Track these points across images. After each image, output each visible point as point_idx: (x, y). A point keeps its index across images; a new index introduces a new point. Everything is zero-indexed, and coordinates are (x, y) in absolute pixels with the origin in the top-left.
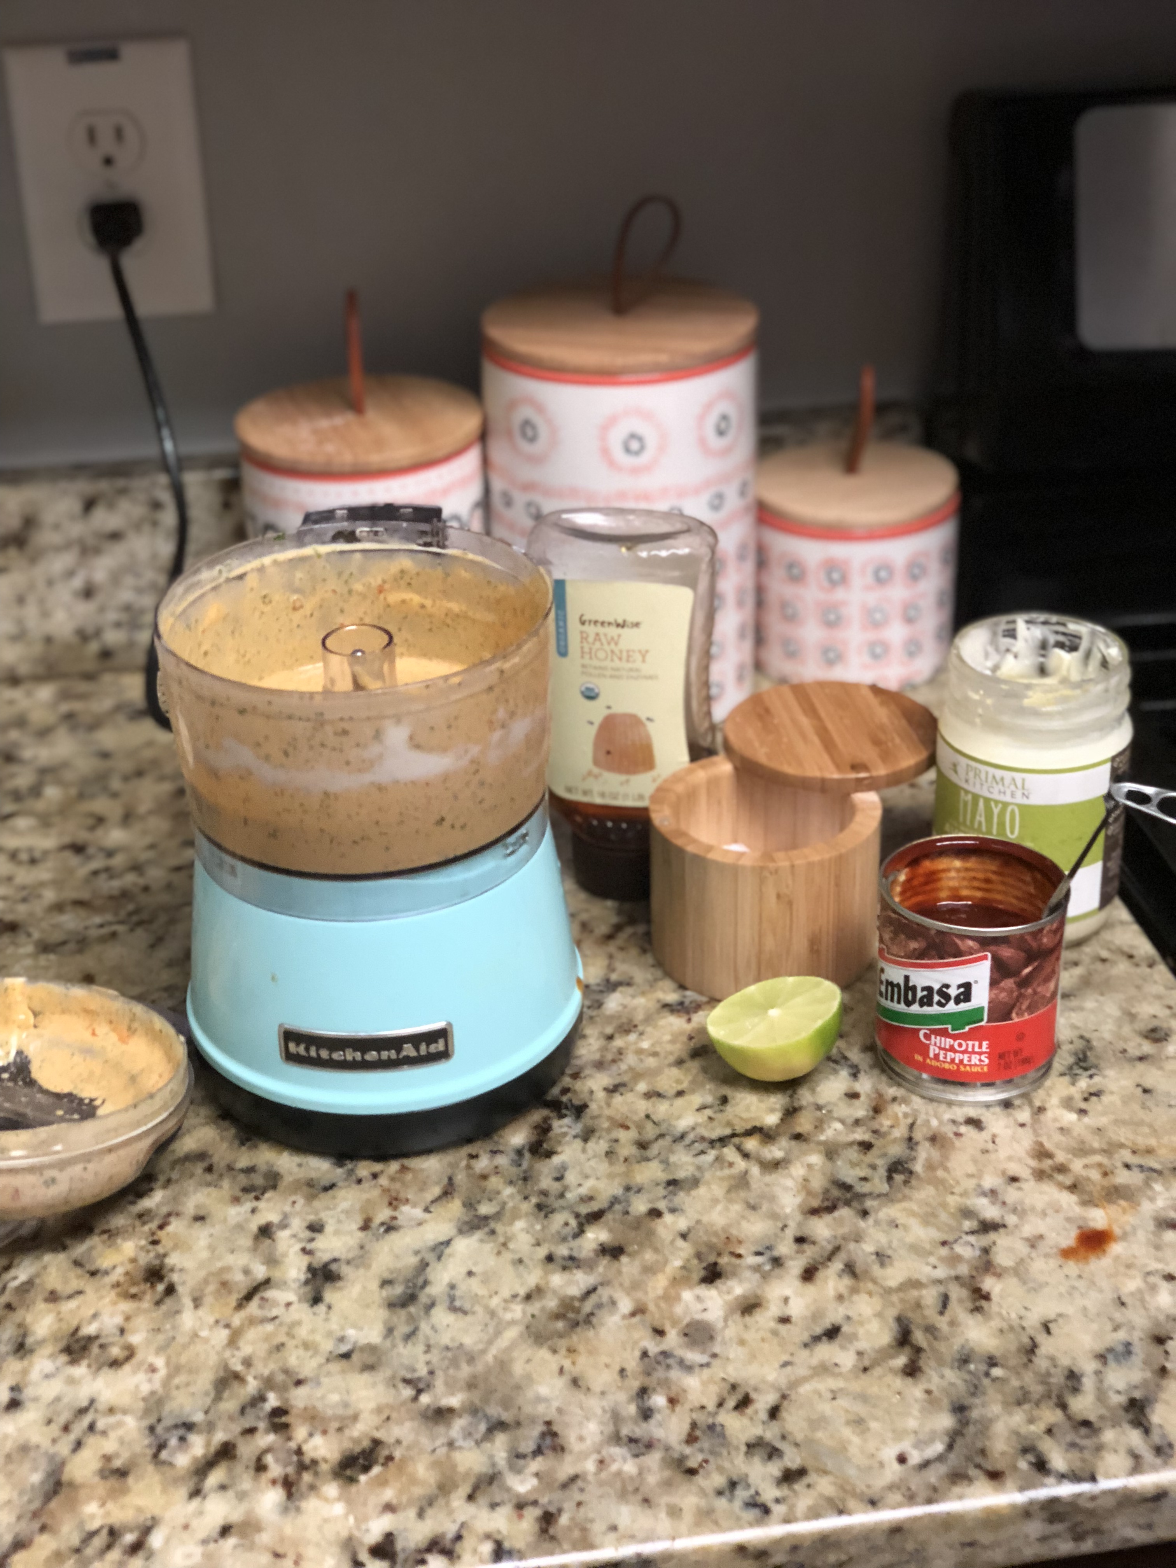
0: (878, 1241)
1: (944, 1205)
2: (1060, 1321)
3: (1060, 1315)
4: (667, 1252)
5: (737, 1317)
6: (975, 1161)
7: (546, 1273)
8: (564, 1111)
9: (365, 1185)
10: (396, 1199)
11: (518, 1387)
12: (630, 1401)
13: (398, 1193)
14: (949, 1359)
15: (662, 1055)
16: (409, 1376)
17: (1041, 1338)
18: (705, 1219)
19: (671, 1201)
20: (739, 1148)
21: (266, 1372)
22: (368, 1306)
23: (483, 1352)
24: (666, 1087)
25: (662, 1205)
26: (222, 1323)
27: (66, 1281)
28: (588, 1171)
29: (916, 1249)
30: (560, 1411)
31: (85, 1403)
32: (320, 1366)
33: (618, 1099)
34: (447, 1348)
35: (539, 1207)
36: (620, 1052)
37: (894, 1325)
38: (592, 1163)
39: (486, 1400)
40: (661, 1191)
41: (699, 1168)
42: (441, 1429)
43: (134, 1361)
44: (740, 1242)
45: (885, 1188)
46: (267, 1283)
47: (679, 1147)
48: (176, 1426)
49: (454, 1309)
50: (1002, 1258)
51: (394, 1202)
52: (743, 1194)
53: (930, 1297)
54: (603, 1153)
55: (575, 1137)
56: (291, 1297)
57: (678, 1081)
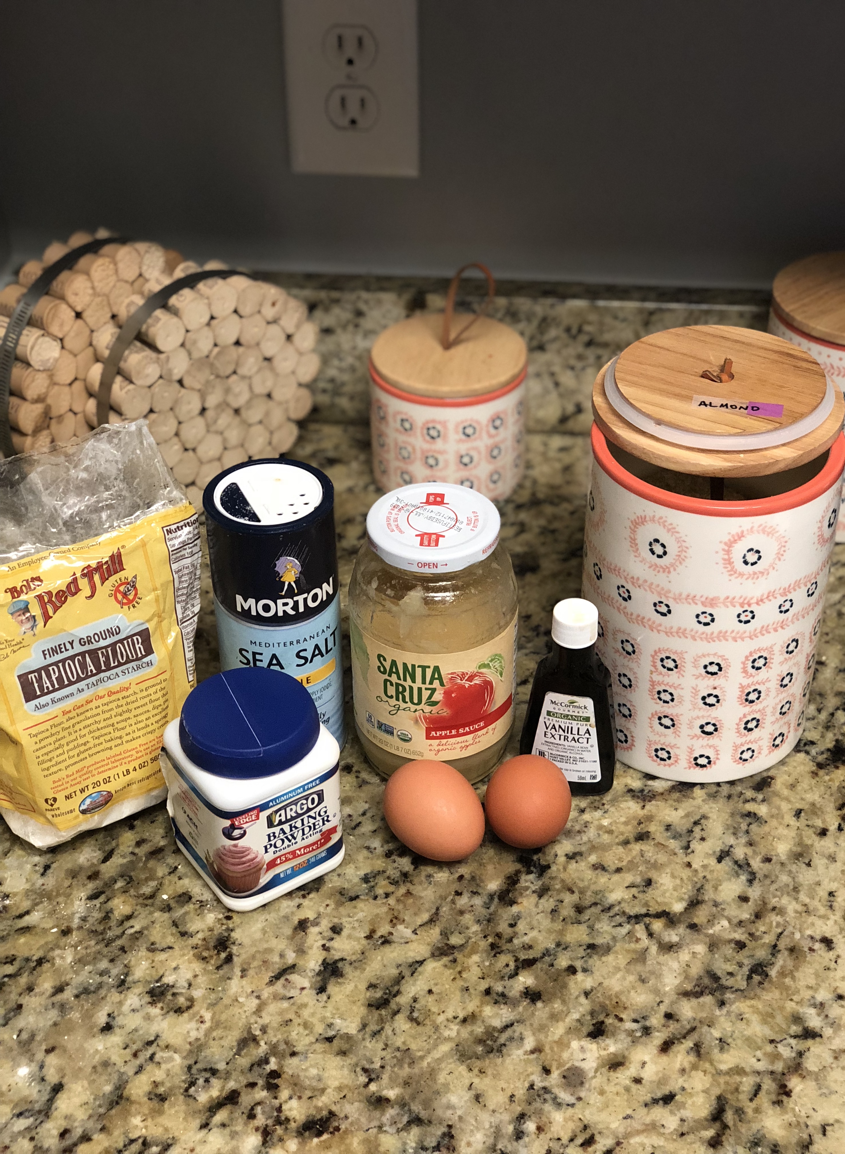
0: (725, 1029)
1: (782, 1008)
2: (836, 1126)
3: (837, 1121)
4: (571, 1006)
5: (604, 1070)
6: (817, 975)
7: (482, 1003)
8: (532, 868)
9: (379, 901)
10: (396, 918)
11: (438, 1093)
12: (510, 1123)
13: (399, 912)
14: (744, 1140)
15: (616, 834)
16: (367, 1066)
17: (817, 1137)
18: (606, 983)
19: (586, 961)
20: (647, 927)
21: (275, 1040)
22: (354, 1002)
23: (422, 1058)
24: (610, 863)
25: (578, 964)
26: (255, 994)
27: (164, 937)
28: (535, 923)
29: (750, 1042)
30: (460, 1118)
31: (153, 1038)
32: (312, 1043)
33: (573, 866)
34: (398, 1049)
35: (493, 946)
36: (586, 825)
37: (714, 1103)
38: (539, 917)
39: (413, 1098)
40: (581, 952)
41: (614, 938)
42: (377, 1114)
43: (191, 1011)
44: (625, 1008)
45: (743, 984)
46: (292, 968)
47: (605, 917)
48: (205, 1070)
49: (411, 1019)
50: (810, 1064)
51: (395, 920)
52: (639, 968)
53: (747, 1083)
54: (550, 910)
55: (534, 892)
56: (306, 984)
57: (620, 860)
